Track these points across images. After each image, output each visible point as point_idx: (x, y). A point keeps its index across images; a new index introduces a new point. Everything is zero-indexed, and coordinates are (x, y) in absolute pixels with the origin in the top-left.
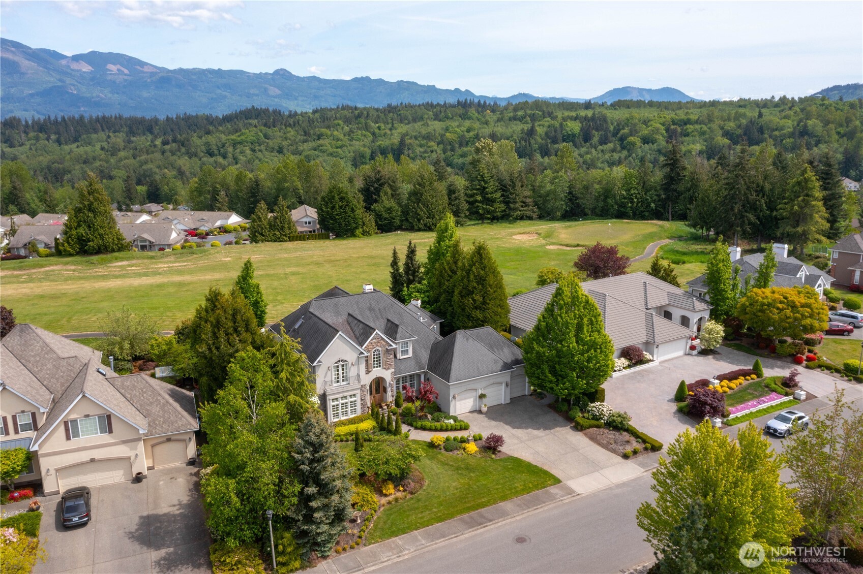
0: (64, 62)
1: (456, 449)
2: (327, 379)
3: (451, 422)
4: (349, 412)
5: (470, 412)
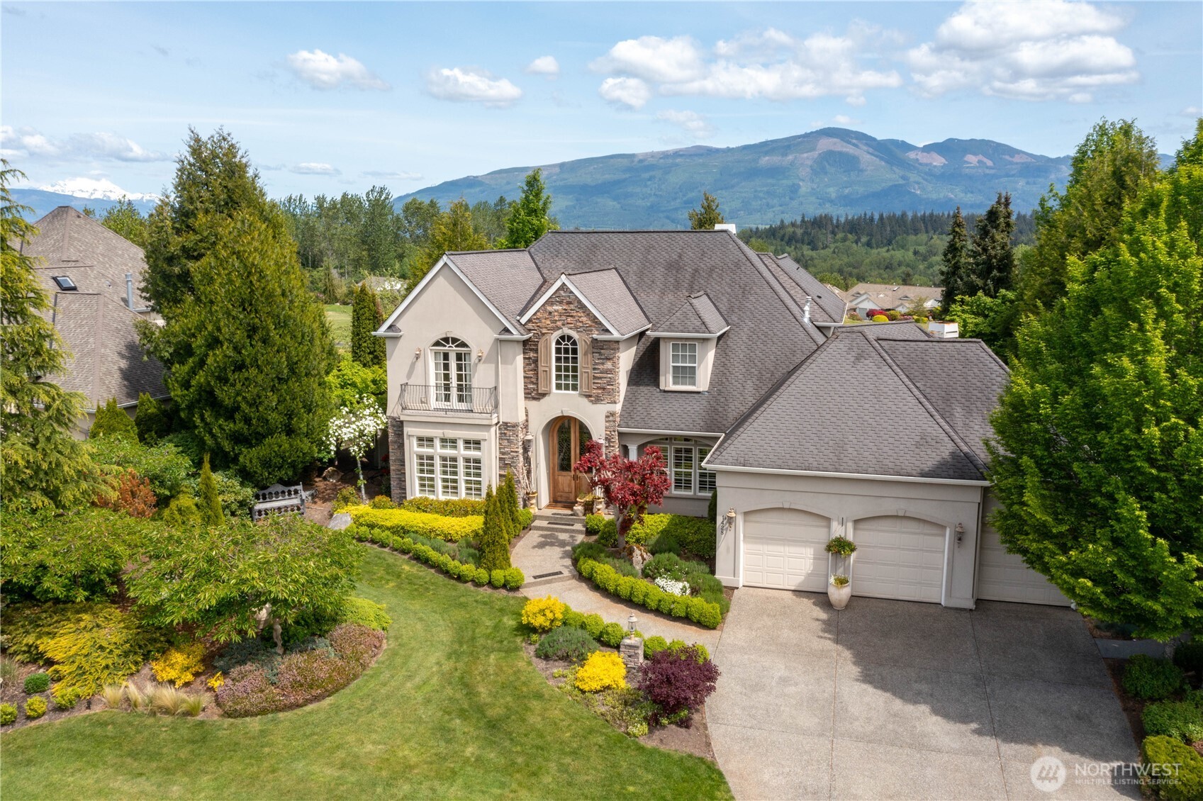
0: (912, 155)
1: (566, 658)
2: (417, 379)
3: (674, 588)
4: (462, 486)
5: (798, 592)
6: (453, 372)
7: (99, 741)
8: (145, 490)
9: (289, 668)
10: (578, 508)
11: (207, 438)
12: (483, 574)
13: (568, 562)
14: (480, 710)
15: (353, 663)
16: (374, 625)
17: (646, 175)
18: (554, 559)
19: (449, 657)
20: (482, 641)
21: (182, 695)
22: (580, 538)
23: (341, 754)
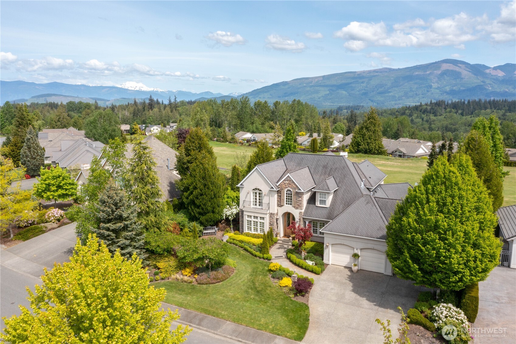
0: (488, 71)
1: (278, 278)
2: (247, 199)
3: (310, 263)
4: (259, 230)
5: (345, 267)
6: (258, 198)
7: (172, 287)
8: (178, 227)
9: (213, 274)
10: (291, 238)
11: (192, 213)
12: (261, 255)
13: (285, 254)
14: (256, 288)
15: (227, 275)
16: (233, 266)
17: (361, 81)
18: (282, 253)
19: (250, 276)
20: (259, 272)
21: (189, 278)
22: (290, 247)
23: (224, 294)
